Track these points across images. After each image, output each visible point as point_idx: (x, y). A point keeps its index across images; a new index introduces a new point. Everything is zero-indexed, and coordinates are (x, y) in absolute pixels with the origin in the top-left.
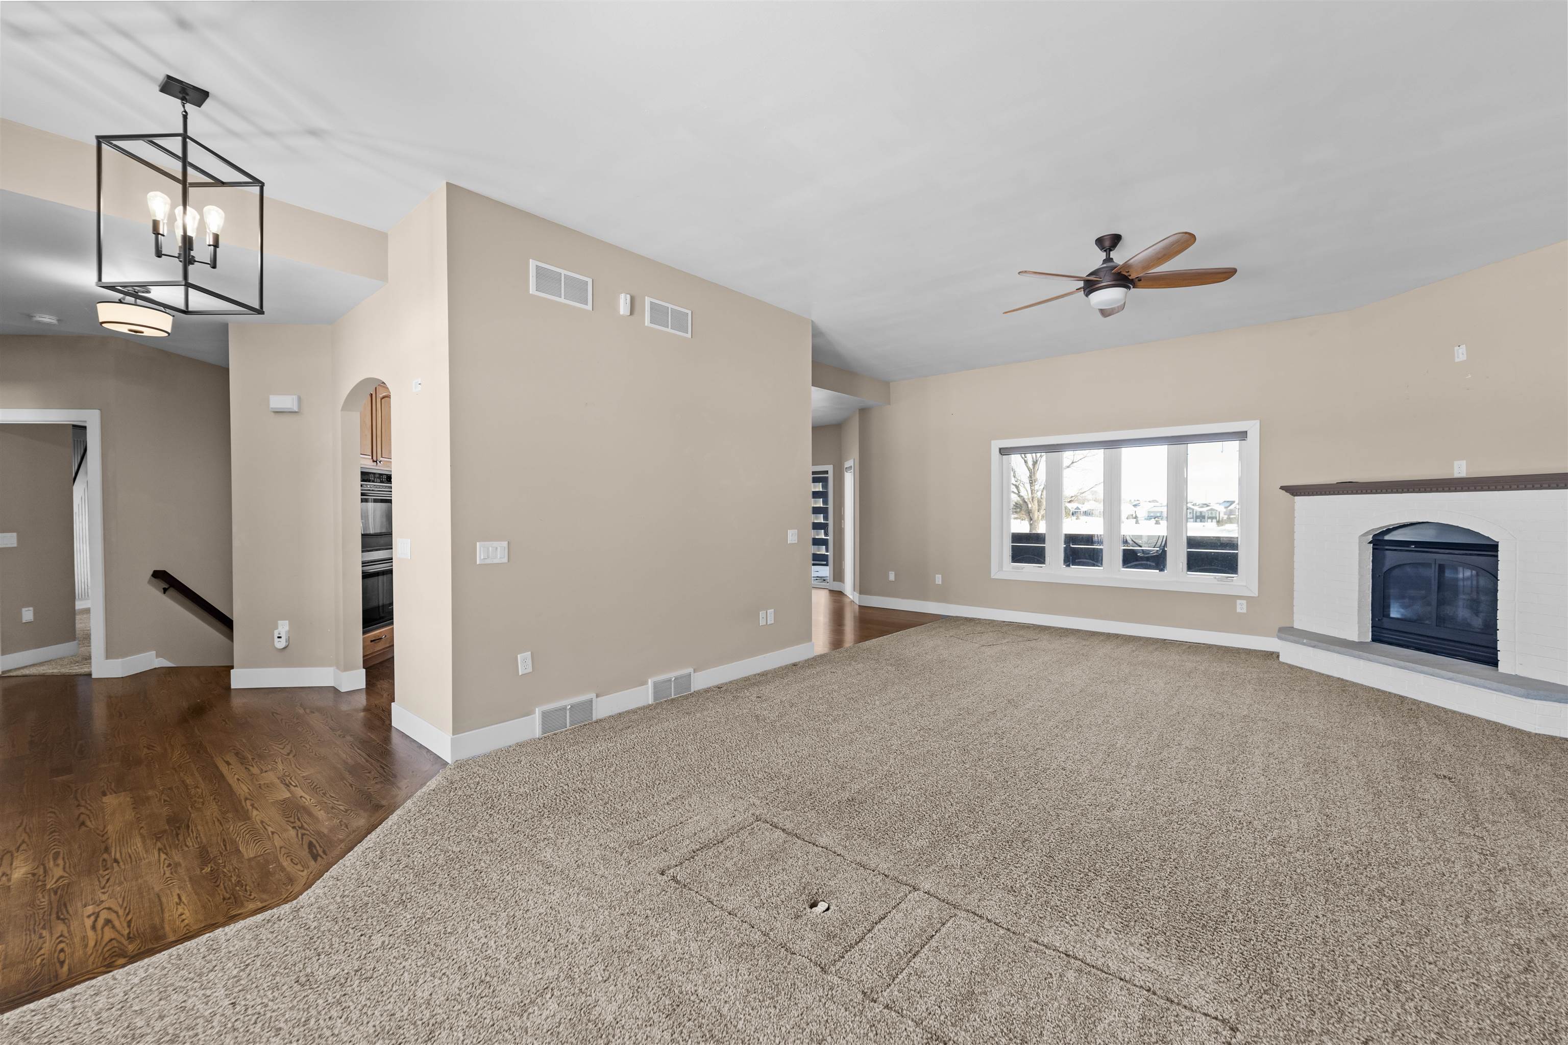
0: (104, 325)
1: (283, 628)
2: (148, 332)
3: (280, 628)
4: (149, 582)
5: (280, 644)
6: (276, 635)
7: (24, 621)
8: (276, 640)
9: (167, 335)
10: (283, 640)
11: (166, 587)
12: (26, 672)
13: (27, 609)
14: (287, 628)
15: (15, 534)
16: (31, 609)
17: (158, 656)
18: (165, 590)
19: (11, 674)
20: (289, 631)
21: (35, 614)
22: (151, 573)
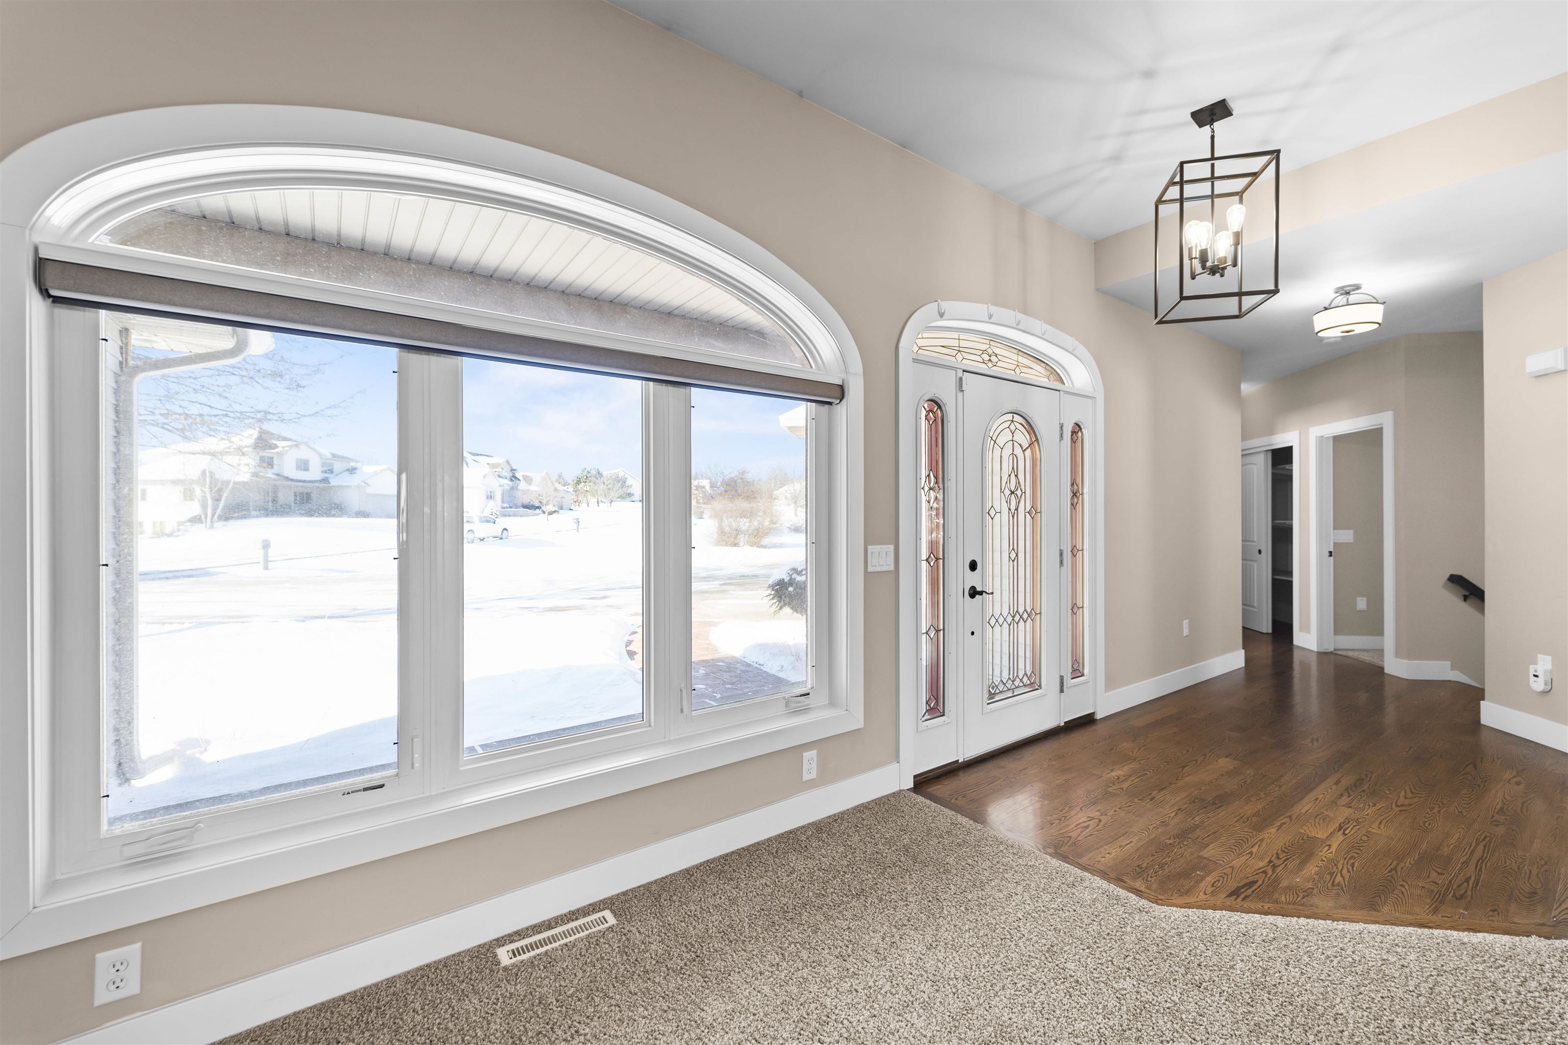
0: (1319, 334)
1: (1544, 664)
2: (1359, 329)
3: (1540, 663)
4: (1444, 586)
5: (1538, 685)
6: (1532, 672)
7: (1358, 609)
8: (1532, 678)
9: (1378, 325)
10: (1541, 680)
11: (1467, 593)
12: (1350, 654)
13: (1361, 598)
14: (1549, 666)
15: (1351, 532)
16: (1365, 599)
17: (1453, 668)
18: (1465, 598)
19: (1339, 653)
20: (1551, 671)
21: (1368, 605)
22: (1447, 576)
